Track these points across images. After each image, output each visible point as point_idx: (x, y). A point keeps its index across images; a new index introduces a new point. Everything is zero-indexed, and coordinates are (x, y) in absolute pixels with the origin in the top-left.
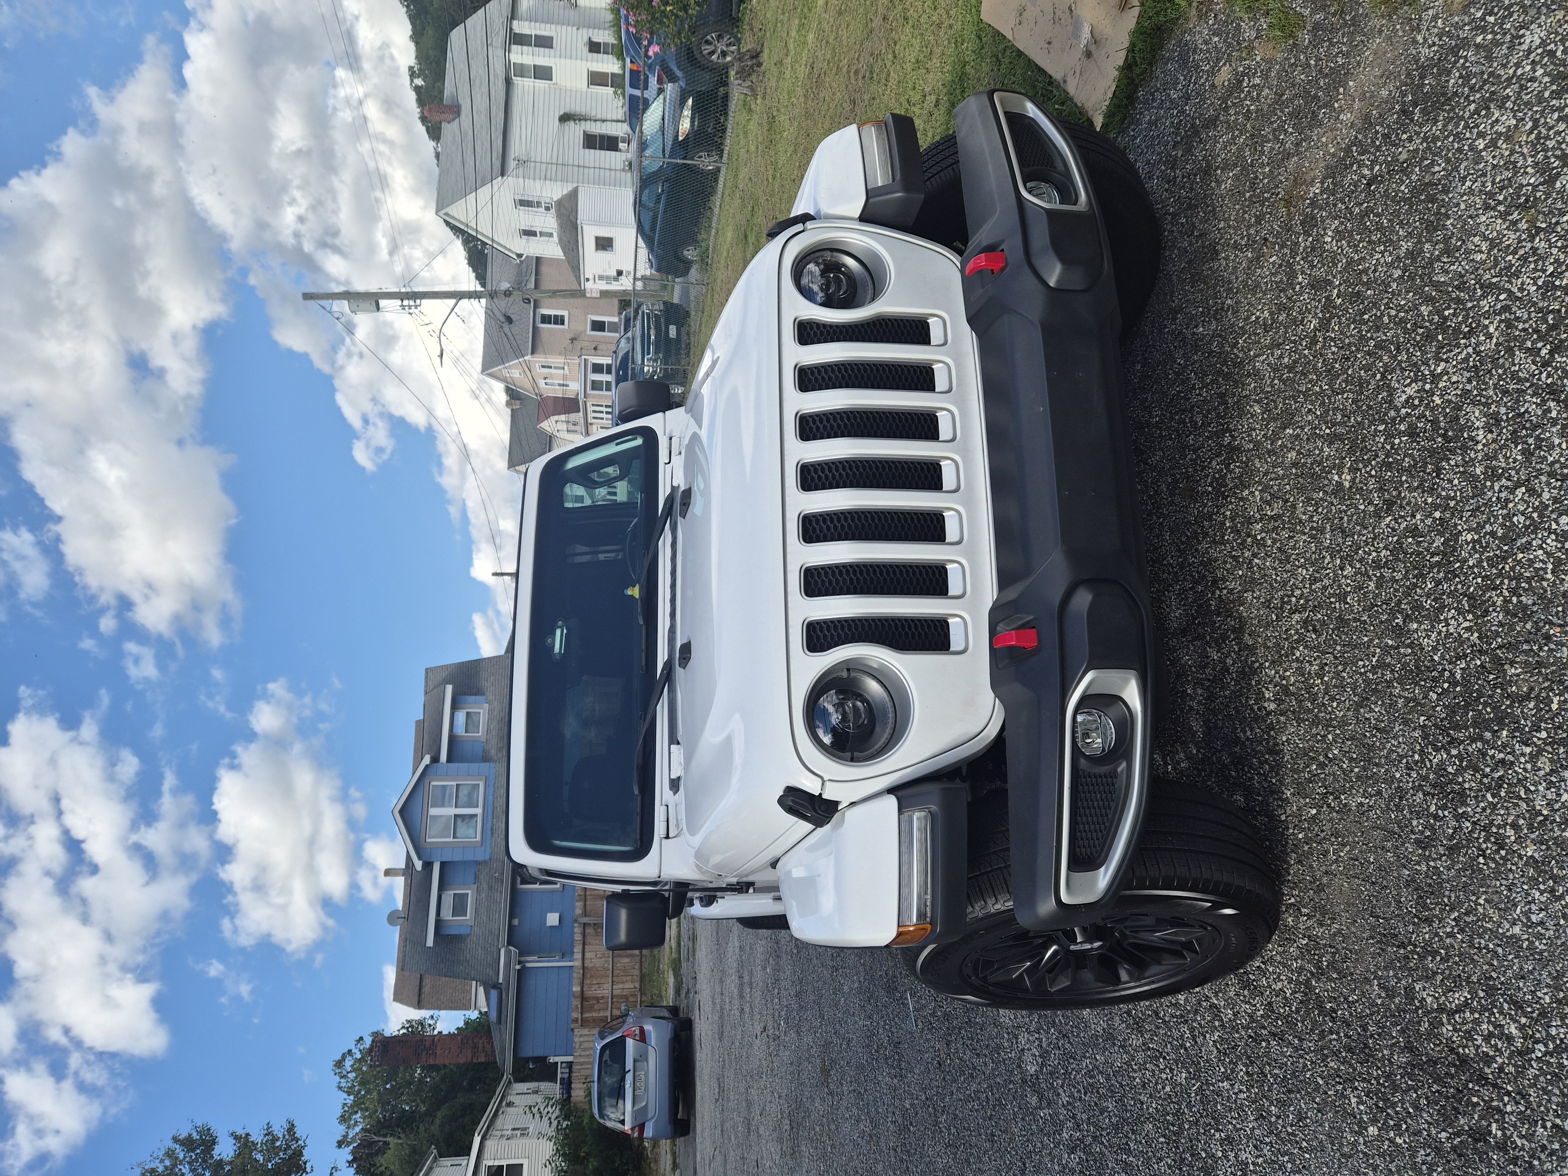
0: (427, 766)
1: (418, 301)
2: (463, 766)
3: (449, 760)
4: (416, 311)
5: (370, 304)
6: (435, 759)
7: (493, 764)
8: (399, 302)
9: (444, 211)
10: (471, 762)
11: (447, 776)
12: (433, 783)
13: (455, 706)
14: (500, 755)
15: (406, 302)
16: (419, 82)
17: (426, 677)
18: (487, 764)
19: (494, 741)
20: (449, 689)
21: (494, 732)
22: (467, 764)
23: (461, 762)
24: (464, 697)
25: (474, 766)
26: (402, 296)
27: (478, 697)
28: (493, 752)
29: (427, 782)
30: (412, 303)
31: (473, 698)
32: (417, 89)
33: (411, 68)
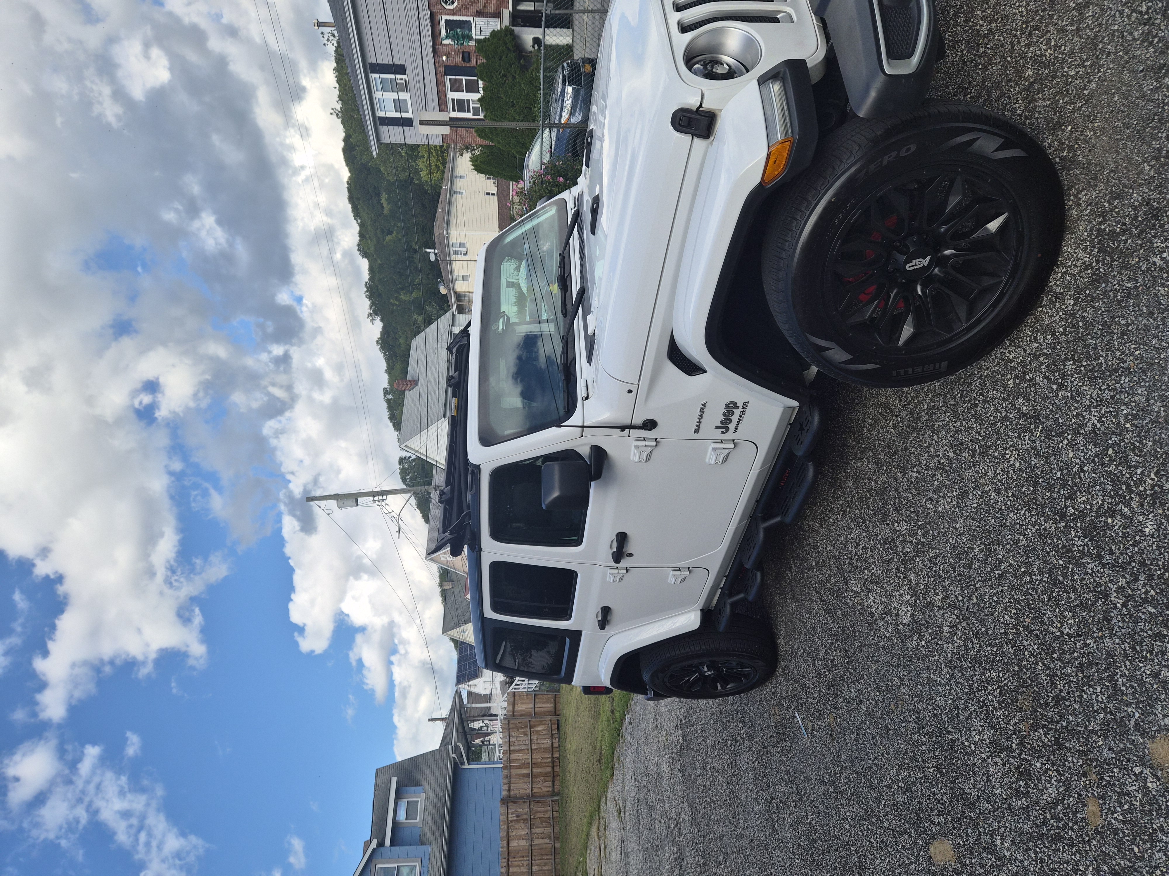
0: (374, 850)
1: (385, 497)
2: (403, 849)
3: (392, 844)
4: (383, 503)
5: (352, 502)
6: (381, 844)
7: (427, 847)
8: (371, 498)
9: (405, 444)
10: (411, 845)
11: (390, 860)
12: (379, 866)
13: (398, 797)
14: (433, 837)
15: (376, 498)
16: (390, 397)
17: (376, 777)
18: (423, 847)
19: (428, 826)
20: (394, 780)
21: (429, 817)
22: (407, 847)
23: (402, 845)
24: (406, 788)
25: (412, 848)
26: (374, 494)
27: (417, 788)
28: (428, 835)
29: (373, 865)
30: (381, 498)
31: (413, 788)
32: (388, 401)
33: (385, 389)
